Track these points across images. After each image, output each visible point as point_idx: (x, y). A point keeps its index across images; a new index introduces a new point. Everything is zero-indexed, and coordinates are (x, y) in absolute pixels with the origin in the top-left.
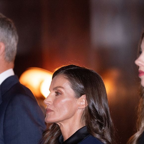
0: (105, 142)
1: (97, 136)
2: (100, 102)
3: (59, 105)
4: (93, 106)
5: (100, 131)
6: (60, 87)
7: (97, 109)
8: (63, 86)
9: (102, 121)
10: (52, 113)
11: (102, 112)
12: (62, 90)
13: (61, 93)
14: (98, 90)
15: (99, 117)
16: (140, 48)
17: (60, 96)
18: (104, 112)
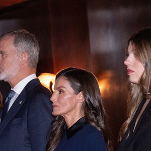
0: (99, 129)
1: (93, 124)
2: (94, 96)
3: (62, 101)
4: (89, 100)
5: (95, 120)
6: (62, 87)
7: (92, 102)
8: (64, 86)
9: (97, 112)
10: (58, 108)
11: (96, 104)
12: (64, 89)
13: (63, 92)
14: (92, 87)
15: (94, 108)
16: (127, 52)
17: (62, 94)
18: (98, 104)
